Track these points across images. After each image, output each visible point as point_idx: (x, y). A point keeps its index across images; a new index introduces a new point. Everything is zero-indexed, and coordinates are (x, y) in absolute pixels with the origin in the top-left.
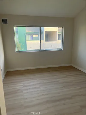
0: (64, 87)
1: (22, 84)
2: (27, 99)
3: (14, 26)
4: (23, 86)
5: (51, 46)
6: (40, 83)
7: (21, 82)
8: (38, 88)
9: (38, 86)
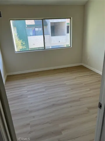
0: (72, 89)
1: (26, 89)
2: (32, 103)
3: (10, 20)
4: (27, 91)
5: (59, 42)
6: (45, 87)
7: (24, 86)
8: (43, 92)
9: (44, 90)
